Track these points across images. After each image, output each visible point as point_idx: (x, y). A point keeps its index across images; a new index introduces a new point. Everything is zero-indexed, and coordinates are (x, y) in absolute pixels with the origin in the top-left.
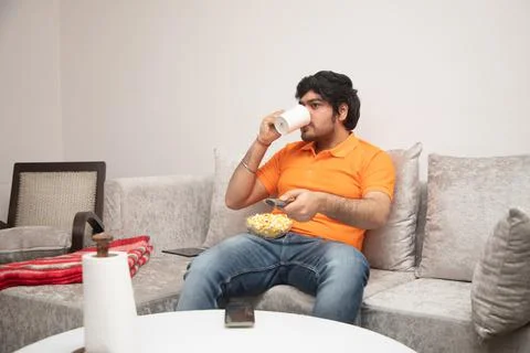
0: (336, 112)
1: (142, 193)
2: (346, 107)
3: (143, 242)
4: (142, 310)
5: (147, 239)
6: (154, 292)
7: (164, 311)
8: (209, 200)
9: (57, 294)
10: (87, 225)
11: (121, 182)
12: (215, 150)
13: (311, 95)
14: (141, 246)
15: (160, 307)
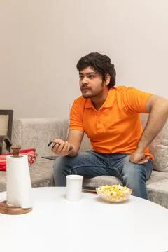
0: (104, 80)
1: (33, 126)
2: (109, 77)
3: (32, 152)
4: (33, 186)
5: (34, 150)
6: (38, 177)
7: (43, 186)
10: (4, 142)
11: (22, 121)
13: (89, 70)
14: (32, 153)
15: (41, 184)
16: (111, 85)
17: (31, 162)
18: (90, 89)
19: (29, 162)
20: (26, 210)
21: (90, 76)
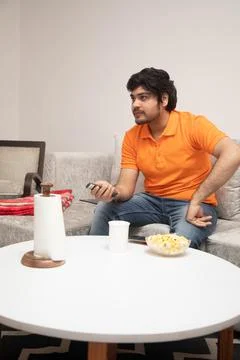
1: (69, 162)
2: (167, 96)
3: (68, 193)
4: (68, 234)
5: (70, 191)
6: (75, 223)
8: (111, 169)
9: (16, 221)
10: (33, 182)
11: (56, 155)
12: (115, 137)
13: (140, 90)
14: (67, 195)
15: (78, 232)
16: (171, 107)
17: (66, 205)
18: (143, 112)
19: (63, 205)
20: (58, 263)
21: (142, 97)
